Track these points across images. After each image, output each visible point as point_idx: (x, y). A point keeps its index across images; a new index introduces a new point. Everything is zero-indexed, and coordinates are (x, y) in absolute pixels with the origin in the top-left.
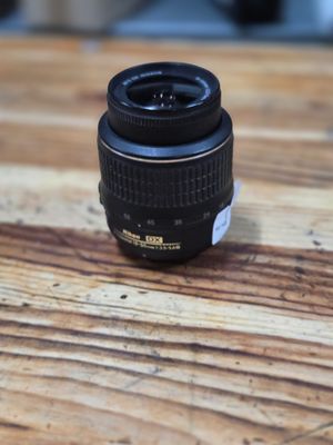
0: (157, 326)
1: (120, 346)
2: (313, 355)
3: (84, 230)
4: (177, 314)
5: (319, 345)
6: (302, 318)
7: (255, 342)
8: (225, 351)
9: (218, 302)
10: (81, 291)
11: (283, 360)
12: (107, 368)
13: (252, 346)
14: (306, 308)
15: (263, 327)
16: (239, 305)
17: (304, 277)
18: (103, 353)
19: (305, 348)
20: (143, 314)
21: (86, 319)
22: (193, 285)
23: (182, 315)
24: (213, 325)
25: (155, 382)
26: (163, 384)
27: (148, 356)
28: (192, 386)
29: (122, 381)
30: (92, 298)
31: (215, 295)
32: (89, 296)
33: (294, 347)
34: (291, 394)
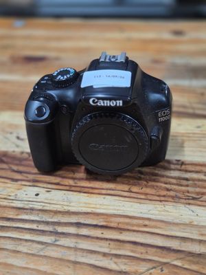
0: (56, 212)
1: (34, 226)
2: (145, 226)
3: (14, 152)
4: (68, 204)
5: (149, 219)
6: (140, 203)
7: (113, 219)
8: (96, 226)
9: (92, 195)
10: (12, 192)
11: (128, 230)
12: (26, 240)
13: (111, 222)
14: (143, 197)
15: (118, 210)
16: (104, 196)
17: (142, 176)
18: (25, 231)
19: (141, 222)
20: (48, 205)
21: (15, 210)
22: (78, 185)
23: (72, 204)
24: (89, 210)
25: (55, 248)
26: (59, 249)
27: (51, 232)
28: (76, 249)
29: (35, 248)
30: (18, 197)
31: (91, 191)
32: (16, 195)
33: (135, 221)
34: (132, 251)
